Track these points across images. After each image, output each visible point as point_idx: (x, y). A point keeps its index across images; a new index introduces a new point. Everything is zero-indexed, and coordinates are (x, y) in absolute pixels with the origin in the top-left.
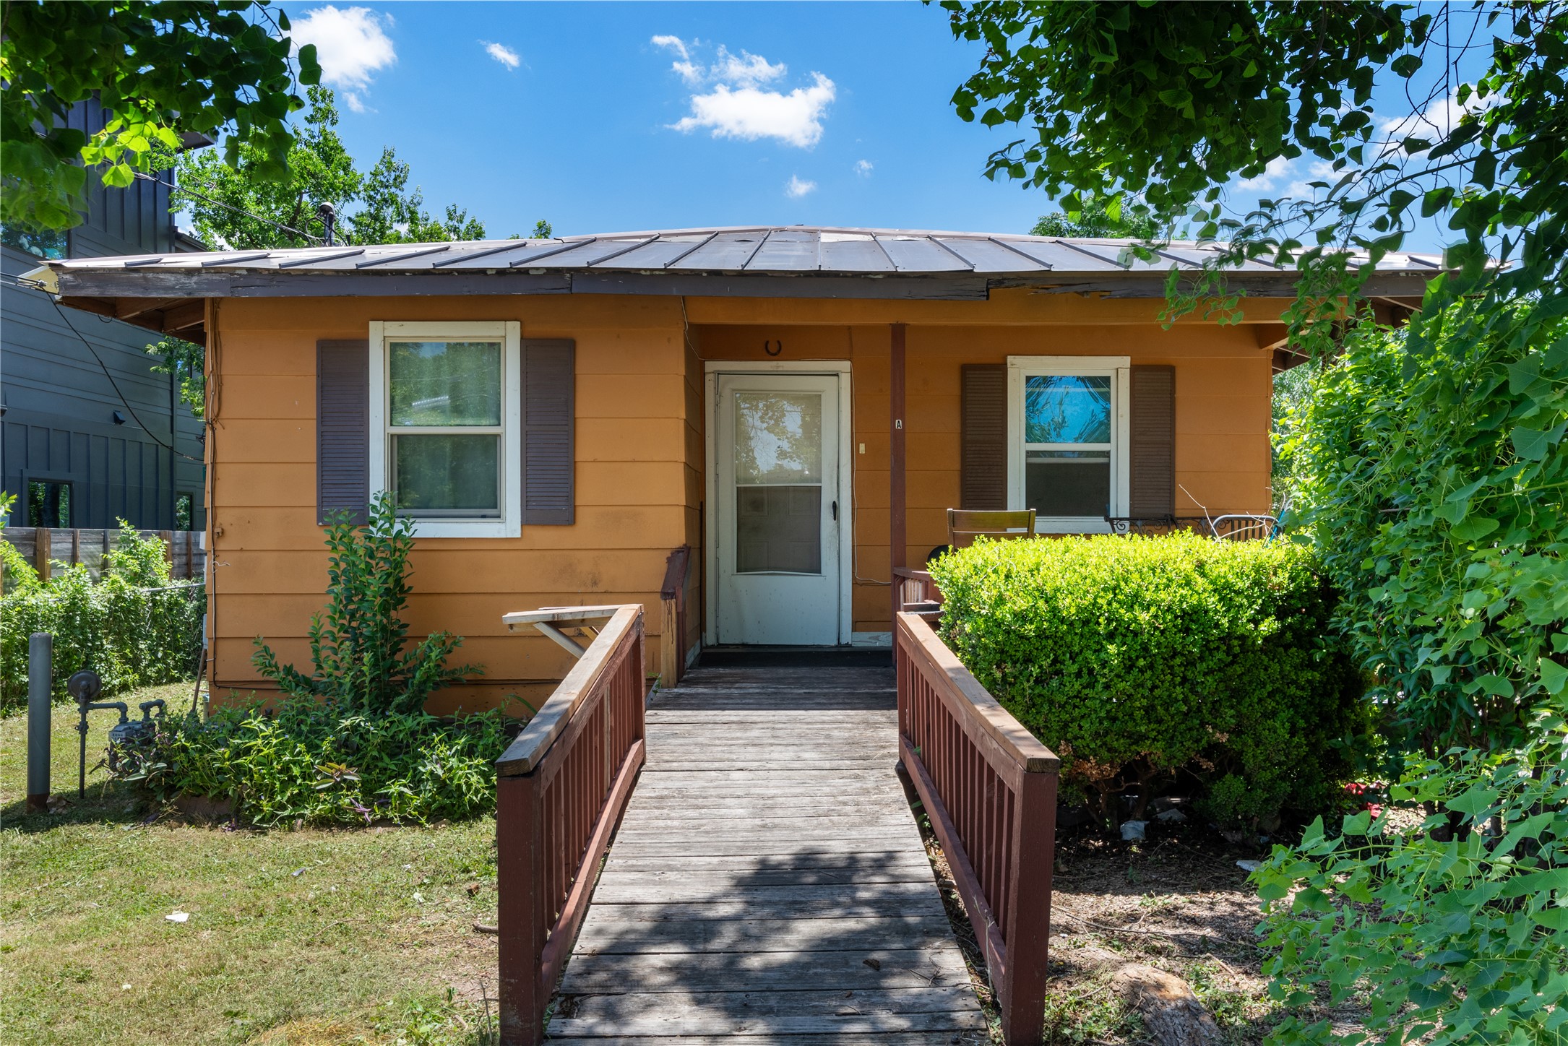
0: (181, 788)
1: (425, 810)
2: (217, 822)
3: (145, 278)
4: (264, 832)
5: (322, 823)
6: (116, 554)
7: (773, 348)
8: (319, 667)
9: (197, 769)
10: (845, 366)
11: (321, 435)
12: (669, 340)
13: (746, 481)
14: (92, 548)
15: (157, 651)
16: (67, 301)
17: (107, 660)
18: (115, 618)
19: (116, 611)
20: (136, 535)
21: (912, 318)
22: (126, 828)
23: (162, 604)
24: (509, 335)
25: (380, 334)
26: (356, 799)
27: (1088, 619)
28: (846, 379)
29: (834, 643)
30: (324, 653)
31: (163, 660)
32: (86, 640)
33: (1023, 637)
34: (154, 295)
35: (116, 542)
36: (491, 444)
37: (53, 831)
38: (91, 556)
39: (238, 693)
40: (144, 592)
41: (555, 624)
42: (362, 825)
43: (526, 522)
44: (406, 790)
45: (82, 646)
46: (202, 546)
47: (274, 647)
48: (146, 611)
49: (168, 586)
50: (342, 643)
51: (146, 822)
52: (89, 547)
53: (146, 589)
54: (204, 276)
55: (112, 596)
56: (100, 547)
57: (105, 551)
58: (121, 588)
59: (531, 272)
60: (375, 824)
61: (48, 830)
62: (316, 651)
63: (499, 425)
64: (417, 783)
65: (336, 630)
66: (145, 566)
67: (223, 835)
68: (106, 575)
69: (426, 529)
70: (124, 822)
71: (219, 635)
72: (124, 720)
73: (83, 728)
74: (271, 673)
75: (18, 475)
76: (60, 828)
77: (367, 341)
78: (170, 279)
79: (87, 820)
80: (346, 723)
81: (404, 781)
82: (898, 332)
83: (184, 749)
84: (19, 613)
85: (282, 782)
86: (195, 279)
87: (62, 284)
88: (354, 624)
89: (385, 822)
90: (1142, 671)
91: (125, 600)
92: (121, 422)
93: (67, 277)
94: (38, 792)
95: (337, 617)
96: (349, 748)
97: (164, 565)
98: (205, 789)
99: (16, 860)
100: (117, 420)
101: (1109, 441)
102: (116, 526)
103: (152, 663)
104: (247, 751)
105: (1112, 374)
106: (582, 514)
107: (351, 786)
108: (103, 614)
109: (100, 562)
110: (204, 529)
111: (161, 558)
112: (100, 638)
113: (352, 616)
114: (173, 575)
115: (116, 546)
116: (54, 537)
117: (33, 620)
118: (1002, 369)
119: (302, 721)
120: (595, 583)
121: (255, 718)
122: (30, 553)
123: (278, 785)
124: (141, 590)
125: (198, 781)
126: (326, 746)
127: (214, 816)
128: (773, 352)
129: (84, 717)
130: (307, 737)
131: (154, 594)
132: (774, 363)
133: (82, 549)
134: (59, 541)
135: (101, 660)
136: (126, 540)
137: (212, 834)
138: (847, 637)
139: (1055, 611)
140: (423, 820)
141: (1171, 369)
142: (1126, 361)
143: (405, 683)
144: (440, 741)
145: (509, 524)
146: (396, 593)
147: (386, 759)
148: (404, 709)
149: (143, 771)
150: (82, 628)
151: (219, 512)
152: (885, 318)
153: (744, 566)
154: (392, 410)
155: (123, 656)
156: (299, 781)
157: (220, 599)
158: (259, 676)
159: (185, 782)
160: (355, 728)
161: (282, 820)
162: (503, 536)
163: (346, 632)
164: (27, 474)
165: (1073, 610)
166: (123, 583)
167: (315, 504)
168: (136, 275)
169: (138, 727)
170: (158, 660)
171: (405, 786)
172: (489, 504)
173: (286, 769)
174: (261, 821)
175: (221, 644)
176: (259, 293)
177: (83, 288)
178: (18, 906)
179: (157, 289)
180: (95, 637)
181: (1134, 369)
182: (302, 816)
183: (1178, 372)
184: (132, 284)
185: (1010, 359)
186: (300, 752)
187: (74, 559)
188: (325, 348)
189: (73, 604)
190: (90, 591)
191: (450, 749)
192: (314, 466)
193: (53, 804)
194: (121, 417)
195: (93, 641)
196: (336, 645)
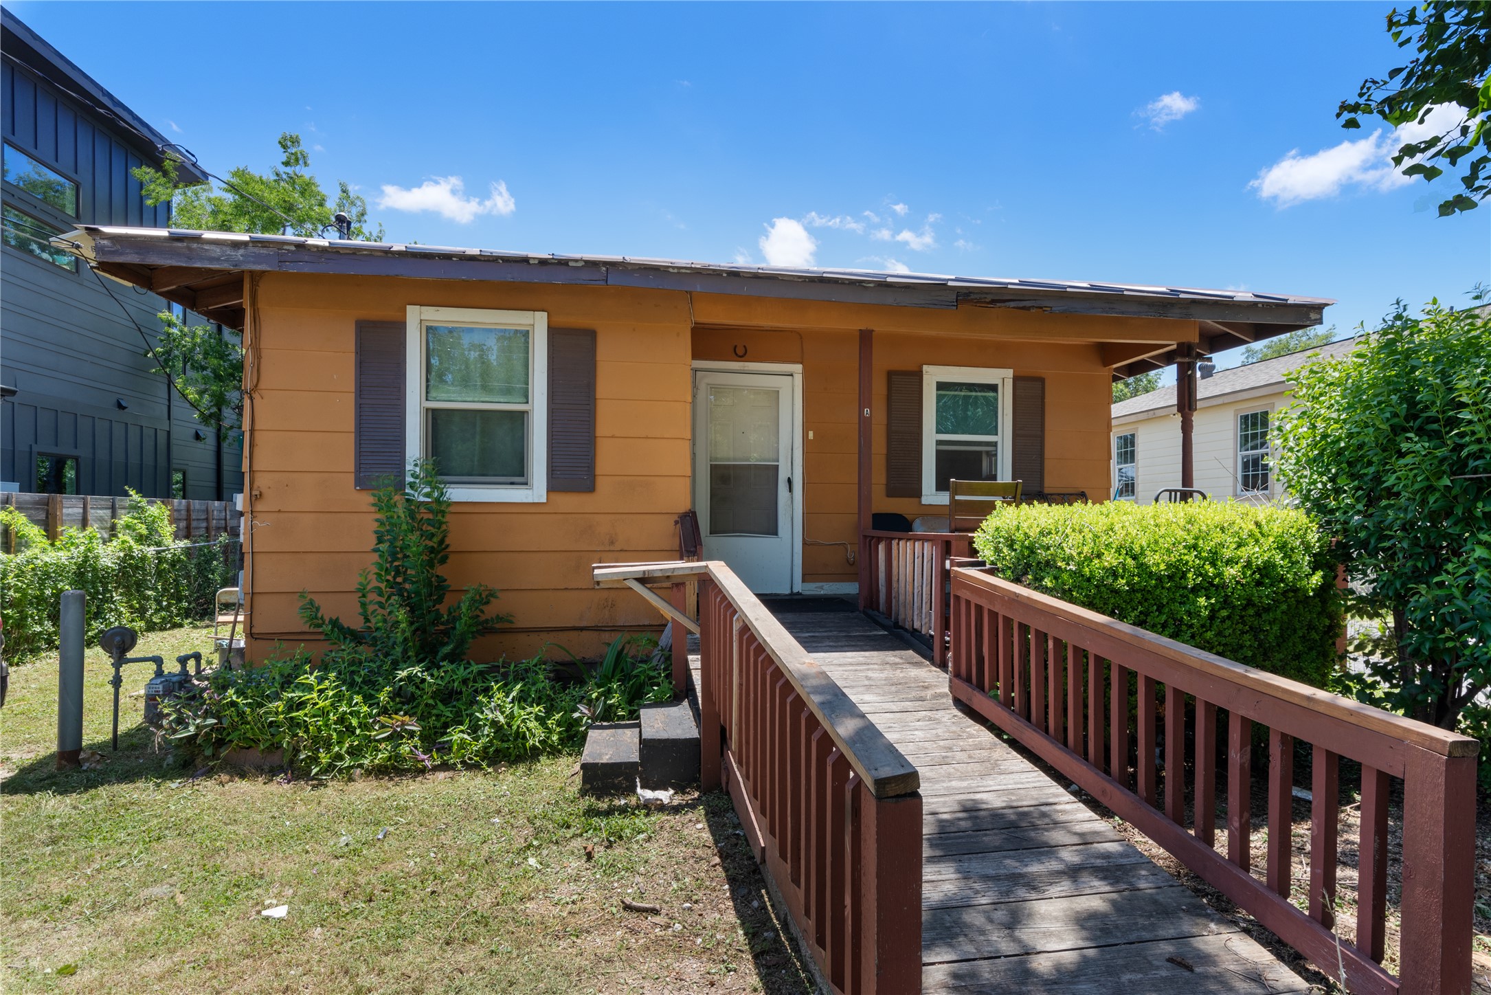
0: (231, 741)
1: (484, 754)
2: (272, 772)
3: (189, 248)
4: (322, 784)
5: (380, 772)
6: (124, 519)
7: (740, 351)
8: (367, 620)
9: (249, 723)
10: (797, 368)
11: (359, 407)
12: (678, 335)
13: (716, 459)
14: (101, 512)
15: (162, 601)
16: (103, 266)
17: (116, 610)
18: (124, 574)
19: (125, 567)
20: (144, 502)
21: (880, 326)
22: (173, 786)
23: (166, 561)
24: (538, 323)
25: (416, 318)
26: (416, 747)
27: (1177, 572)
28: (798, 379)
29: (788, 592)
30: (371, 608)
31: (167, 608)
32: (98, 593)
33: (1116, 592)
34: (198, 265)
35: (124, 508)
36: (519, 420)
37: (93, 792)
38: (101, 519)
39: (284, 645)
40: (150, 551)
41: (644, 580)
42: (422, 771)
43: (552, 488)
44: (466, 736)
45: (93, 598)
46: (239, 507)
47: (318, 600)
48: (151, 567)
49: (172, 546)
50: (389, 598)
51: (193, 776)
52: (98, 509)
53: (152, 548)
54: (251, 248)
55: (122, 554)
56: (109, 512)
57: (114, 516)
58: (130, 548)
59: (571, 264)
60: (435, 769)
61: (86, 790)
62: (363, 605)
63: (527, 402)
64: (475, 729)
65: (383, 586)
66: (152, 530)
67: (280, 789)
68: (115, 536)
69: (458, 494)
70: (170, 779)
71: (256, 590)
72: (159, 673)
73: (117, 682)
74: (320, 626)
75: (28, 449)
76: (101, 788)
77: (405, 323)
78: (217, 251)
79: (129, 776)
80: (402, 674)
81: (462, 728)
82: (866, 338)
83: (233, 704)
84: (33, 569)
85: (339, 733)
86: (241, 251)
87: (98, 249)
88: (399, 580)
89: (445, 766)
90: (1223, 621)
91: (132, 558)
92: (124, 408)
93: (105, 242)
94: (69, 748)
95: (383, 573)
96: (405, 698)
97: (169, 529)
98: (257, 741)
99: (56, 833)
100: (120, 406)
101: (997, 434)
102: (126, 494)
103: (157, 611)
104: (301, 705)
105: (999, 382)
106: (601, 483)
107: (412, 734)
108: (113, 570)
109: (109, 525)
110: (241, 491)
111: (166, 522)
112: (110, 591)
113: (398, 573)
114: (176, 536)
115: (123, 511)
116: (66, 503)
117: (47, 575)
118: (918, 375)
119: (353, 672)
120: (612, 543)
121: (311, 674)
122: (43, 516)
123: (335, 736)
124: (148, 549)
125: (249, 735)
126: (383, 697)
127: (266, 768)
128: (740, 355)
129: (117, 671)
130: (361, 688)
131: (158, 552)
132: (741, 364)
133: (92, 513)
134: (70, 506)
135: (112, 610)
136: (135, 507)
137: (268, 788)
138: (799, 587)
139: (1142, 567)
140: (484, 764)
141: (1042, 380)
142: (1009, 373)
143: (446, 633)
144: (498, 689)
145: (536, 490)
146: (439, 553)
147: (440, 706)
148: (453, 658)
149: (192, 729)
150: (93, 583)
151: (257, 475)
152: (856, 324)
153: (714, 531)
154: (427, 387)
155: (131, 607)
156: (358, 731)
157: (257, 557)
158: (306, 628)
159: (234, 736)
160: (410, 678)
161: (340, 771)
162: (530, 500)
163: (392, 587)
164: (36, 449)
165: (1162, 567)
166: (132, 543)
167: (353, 469)
168: (179, 244)
169: (175, 679)
170: (162, 609)
171: (462, 731)
172: (517, 472)
173: (341, 720)
174: (321, 772)
175: (257, 599)
176: (307, 269)
177: (122, 254)
178: (67, 901)
179: (201, 259)
180: (106, 590)
181: (1016, 379)
182: (361, 766)
183: (1047, 382)
184: (175, 253)
185: (925, 368)
186: (357, 704)
187: (84, 524)
188: (364, 328)
189: (85, 561)
190: (100, 549)
191: (507, 696)
192: (353, 435)
193: (86, 760)
194: (124, 404)
195: (103, 594)
196: (383, 600)
